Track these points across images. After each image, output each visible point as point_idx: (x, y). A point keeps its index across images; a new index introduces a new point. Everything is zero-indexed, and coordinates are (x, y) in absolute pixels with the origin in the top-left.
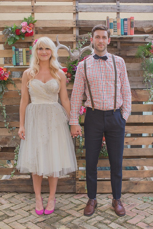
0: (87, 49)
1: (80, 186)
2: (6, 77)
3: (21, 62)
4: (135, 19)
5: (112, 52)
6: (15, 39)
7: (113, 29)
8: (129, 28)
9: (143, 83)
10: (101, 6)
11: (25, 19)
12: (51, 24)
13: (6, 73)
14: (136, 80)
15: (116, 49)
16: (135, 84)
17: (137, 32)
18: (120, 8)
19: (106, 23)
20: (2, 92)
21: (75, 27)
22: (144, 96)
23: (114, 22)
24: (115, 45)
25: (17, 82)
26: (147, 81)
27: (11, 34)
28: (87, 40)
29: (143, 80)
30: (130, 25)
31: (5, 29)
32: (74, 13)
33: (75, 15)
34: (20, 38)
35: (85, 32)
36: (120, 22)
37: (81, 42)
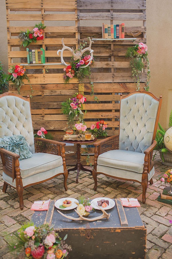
0: (87, 50)
1: (83, 160)
2: (21, 73)
3: (34, 61)
4: (125, 25)
5: (107, 53)
6: (29, 42)
7: (107, 34)
8: (121, 32)
9: (131, 77)
10: (98, 15)
11: (36, 25)
12: (57, 30)
13: (22, 70)
14: (126, 75)
15: (110, 50)
16: (125, 78)
17: (127, 36)
18: (113, 16)
19: (102, 29)
20: (20, 85)
21: (77, 32)
22: (132, 88)
23: (108, 27)
24: (109, 47)
25: (31, 77)
26: (135, 76)
27: (25, 38)
28: (86, 43)
29: (132, 75)
30: (121, 30)
31: (20, 34)
32: (76, 21)
33: (77, 22)
34: (33, 41)
35: (85, 37)
36: (113, 28)
37: (82, 45)
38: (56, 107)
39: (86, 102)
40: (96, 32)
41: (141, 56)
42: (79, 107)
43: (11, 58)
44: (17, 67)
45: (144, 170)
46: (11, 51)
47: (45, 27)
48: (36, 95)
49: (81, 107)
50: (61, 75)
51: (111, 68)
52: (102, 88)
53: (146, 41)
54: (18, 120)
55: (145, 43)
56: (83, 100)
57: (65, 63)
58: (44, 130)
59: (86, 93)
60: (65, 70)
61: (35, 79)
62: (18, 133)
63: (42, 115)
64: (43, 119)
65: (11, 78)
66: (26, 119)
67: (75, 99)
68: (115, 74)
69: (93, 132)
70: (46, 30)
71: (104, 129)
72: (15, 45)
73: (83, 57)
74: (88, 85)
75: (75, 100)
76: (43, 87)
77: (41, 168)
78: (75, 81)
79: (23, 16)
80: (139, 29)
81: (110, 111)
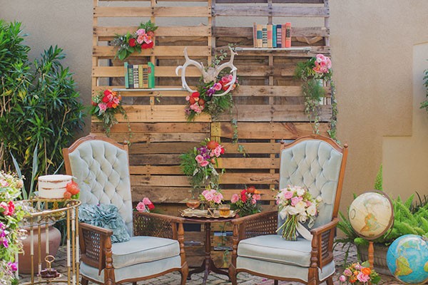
0: (226, 66)
1: (216, 258)
2: (114, 103)
3: (136, 83)
4: (291, 26)
5: (261, 71)
6: (128, 52)
7: (261, 40)
8: (284, 38)
9: (304, 112)
10: (247, 8)
11: (141, 25)
12: (178, 32)
13: (115, 98)
14: (294, 109)
15: (266, 66)
16: (293, 114)
18: (272, 11)
19: (252, 32)
20: (110, 123)
21: (210, 36)
22: (306, 131)
23: (263, 29)
24: (266, 61)
25: (130, 111)
26: (311, 110)
27: (123, 45)
28: (226, 54)
29: (305, 109)
30: (285, 34)
31: (115, 38)
32: (209, 17)
33: (210, 20)
34: (135, 50)
35: (224, 43)
36: (272, 29)
37: (218, 57)
38: (171, 163)
39: (224, 155)
40: (243, 36)
41: (321, 76)
42: (210, 162)
43: (97, 78)
44: (107, 93)
45: (312, 262)
46: (97, 66)
47: (156, 28)
48: (137, 141)
49: (215, 162)
50: (182, 107)
51: (268, 97)
52: (253, 131)
53: (330, 52)
54: (109, 180)
55: (328, 55)
56: (218, 151)
57: (188, 88)
58: (149, 202)
59: (224, 139)
60: (188, 99)
61: (136, 114)
62: (106, 200)
63: (146, 176)
64: (147, 183)
65: (96, 111)
66: (121, 179)
67: (205, 149)
68: (274, 106)
69: (234, 207)
70: (158, 33)
71: (254, 201)
72: (105, 55)
73: (219, 78)
74: (228, 125)
75: (204, 151)
76: (150, 127)
77: (144, 256)
78: (205, 118)
79: (120, 10)
80: (318, 32)
81: (267, 171)
